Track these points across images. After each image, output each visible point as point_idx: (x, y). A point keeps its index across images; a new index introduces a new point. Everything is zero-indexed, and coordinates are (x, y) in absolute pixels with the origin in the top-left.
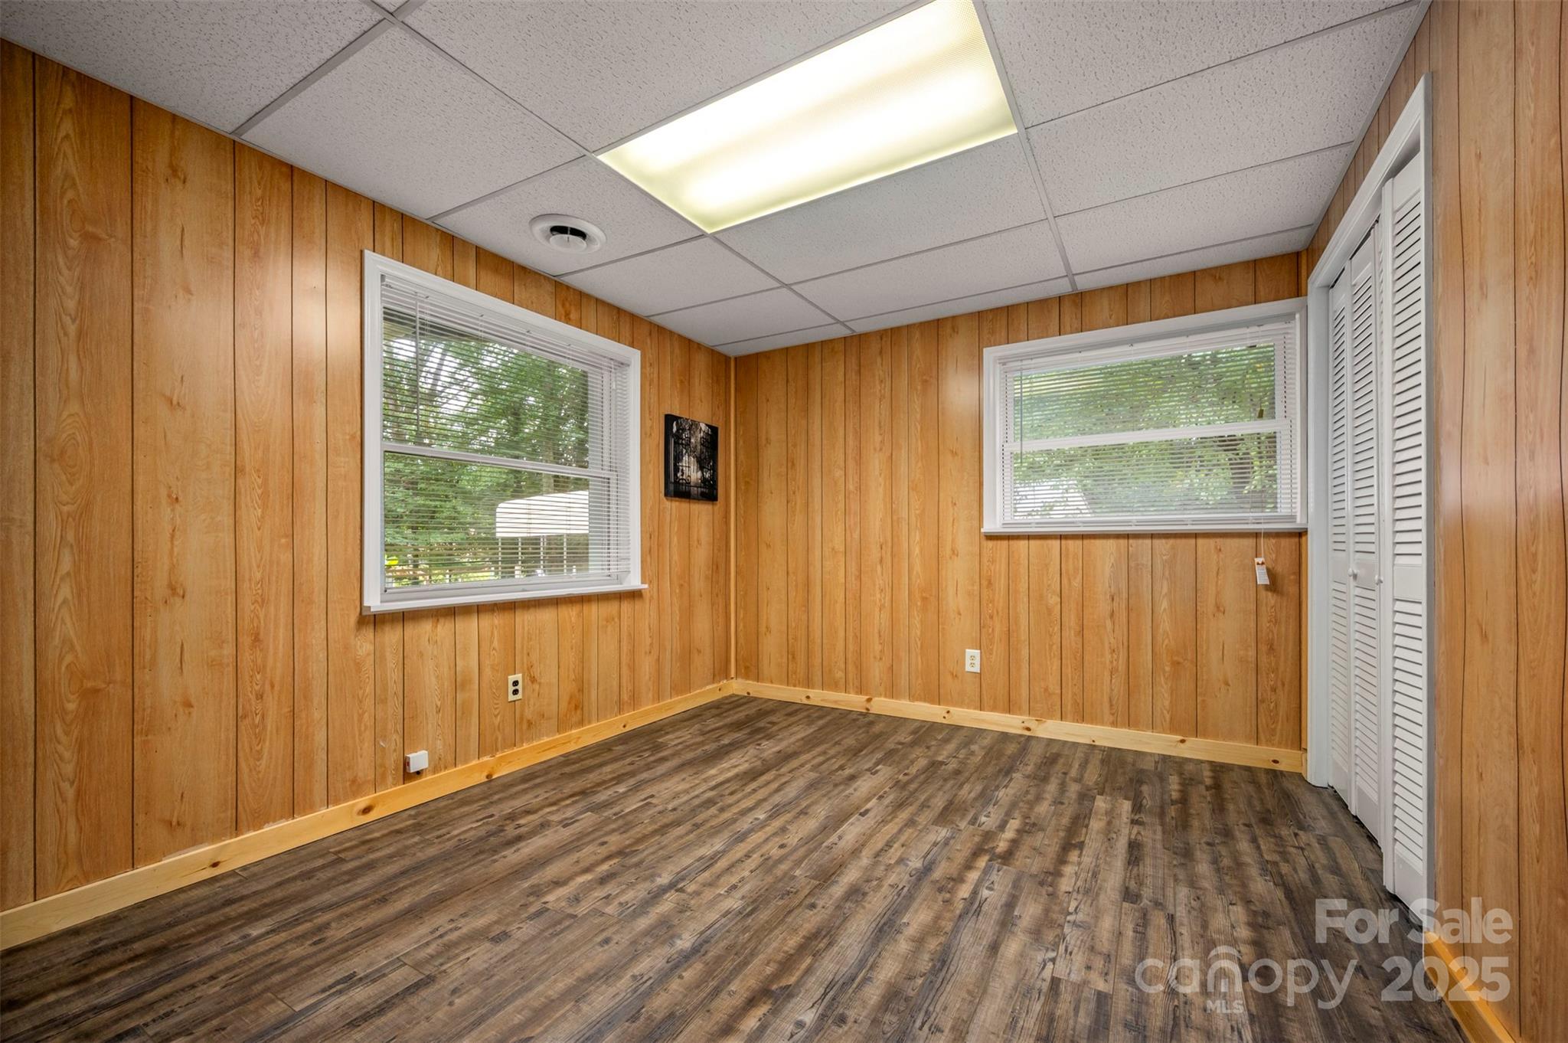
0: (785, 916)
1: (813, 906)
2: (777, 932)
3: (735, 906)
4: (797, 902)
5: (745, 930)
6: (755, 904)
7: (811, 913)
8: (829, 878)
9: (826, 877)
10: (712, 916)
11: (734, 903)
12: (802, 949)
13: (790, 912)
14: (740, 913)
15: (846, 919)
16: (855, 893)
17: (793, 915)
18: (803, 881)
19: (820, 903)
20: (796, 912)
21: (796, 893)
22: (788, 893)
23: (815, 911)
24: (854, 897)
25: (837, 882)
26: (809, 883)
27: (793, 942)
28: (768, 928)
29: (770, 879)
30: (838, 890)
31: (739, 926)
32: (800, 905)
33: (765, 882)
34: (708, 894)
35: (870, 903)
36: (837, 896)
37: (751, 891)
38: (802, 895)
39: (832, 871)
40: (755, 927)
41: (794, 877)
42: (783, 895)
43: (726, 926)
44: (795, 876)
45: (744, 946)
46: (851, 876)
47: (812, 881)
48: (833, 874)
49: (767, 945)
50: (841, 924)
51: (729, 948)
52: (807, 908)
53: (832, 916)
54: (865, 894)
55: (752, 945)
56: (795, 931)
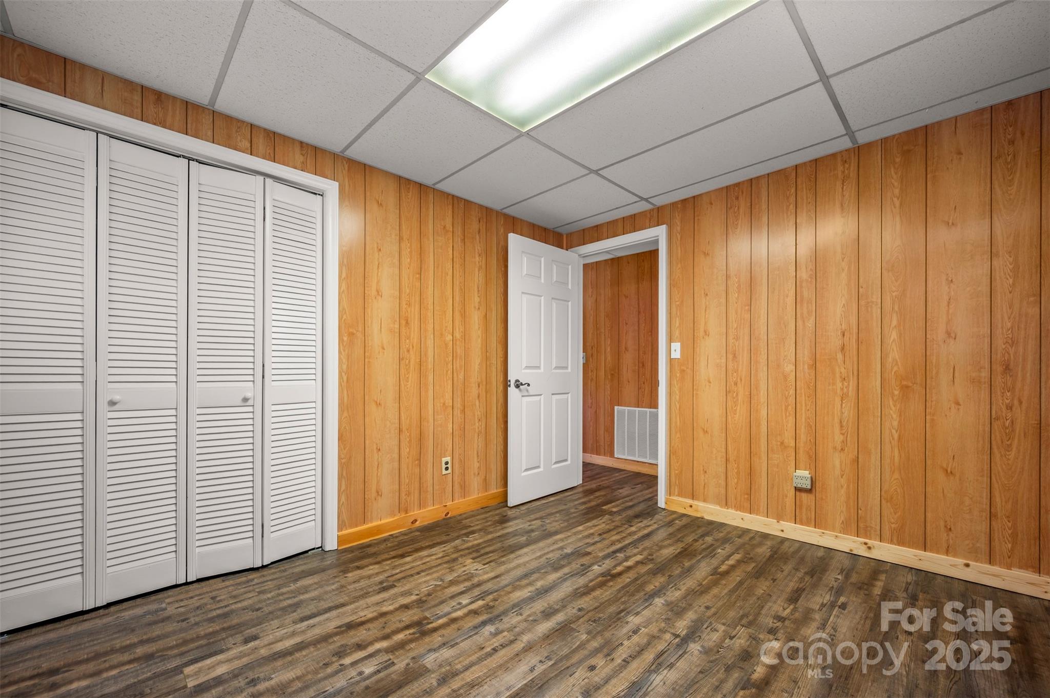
0: (599, 607)
1: (580, 610)
2: (606, 599)
3: (632, 617)
4: (590, 614)
5: (624, 603)
6: (618, 618)
7: (582, 606)
8: (562, 627)
9: (564, 630)
10: (647, 613)
11: (634, 620)
12: (593, 589)
13: (596, 608)
14: (628, 613)
15: (563, 599)
16: (548, 614)
17: (594, 606)
18: (583, 629)
19: (575, 611)
20: (591, 608)
21: (590, 620)
22: (594, 621)
23: (580, 607)
24: (551, 611)
25: (557, 624)
26: (579, 625)
27: (597, 593)
28: (610, 602)
29: (607, 635)
30: (560, 617)
31: (628, 605)
32: (588, 612)
33: (611, 633)
34: (653, 629)
35: (543, 606)
36: (562, 614)
37: (622, 627)
38: (586, 618)
39: (557, 633)
40: (618, 603)
41: (589, 633)
42: (598, 621)
43: (637, 606)
44: (587, 634)
45: (625, 595)
46: (544, 627)
47: (574, 627)
48: (557, 630)
49: (612, 594)
50: (567, 597)
51: (633, 595)
52: (584, 609)
53: (570, 602)
54: (543, 612)
55: (620, 595)
56: (594, 598)
